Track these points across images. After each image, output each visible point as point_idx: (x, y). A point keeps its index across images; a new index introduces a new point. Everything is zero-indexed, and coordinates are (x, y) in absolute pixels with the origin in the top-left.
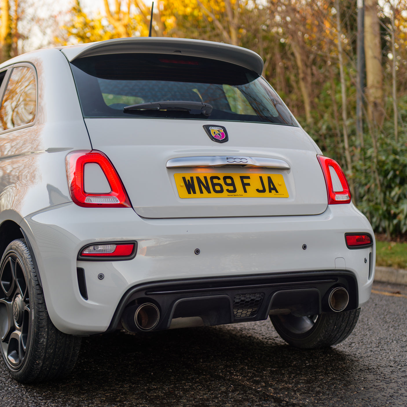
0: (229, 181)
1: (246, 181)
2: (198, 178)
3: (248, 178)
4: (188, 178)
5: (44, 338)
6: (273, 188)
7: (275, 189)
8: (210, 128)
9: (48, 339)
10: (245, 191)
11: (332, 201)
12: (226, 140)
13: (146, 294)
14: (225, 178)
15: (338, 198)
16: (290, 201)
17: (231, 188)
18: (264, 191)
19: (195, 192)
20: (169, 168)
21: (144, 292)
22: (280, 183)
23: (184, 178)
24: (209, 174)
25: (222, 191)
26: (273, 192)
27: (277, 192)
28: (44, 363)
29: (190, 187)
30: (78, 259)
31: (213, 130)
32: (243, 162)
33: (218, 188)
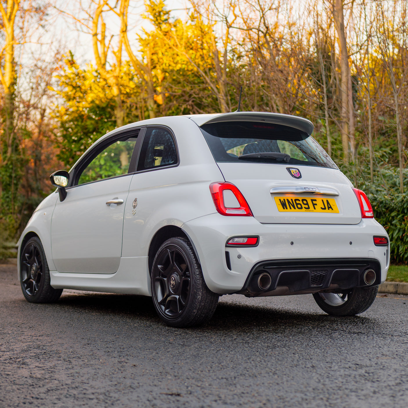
0: (305, 202)
1: (314, 202)
2: (288, 200)
3: (315, 200)
4: (282, 200)
5: (200, 295)
6: (330, 207)
7: (331, 207)
8: (291, 169)
9: (202, 296)
10: (315, 209)
11: (364, 216)
12: (300, 177)
13: (264, 268)
14: (303, 200)
15: (367, 214)
16: (341, 215)
17: (307, 206)
18: (325, 209)
19: (287, 208)
20: (271, 193)
21: (262, 267)
22: (334, 204)
23: (280, 200)
24: (294, 197)
25: (301, 208)
26: (330, 209)
27: (332, 209)
28: (197, 312)
29: (284, 205)
30: (226, 246)
31: (293, 171)
32: (314, 190)
33: (299, 206)
